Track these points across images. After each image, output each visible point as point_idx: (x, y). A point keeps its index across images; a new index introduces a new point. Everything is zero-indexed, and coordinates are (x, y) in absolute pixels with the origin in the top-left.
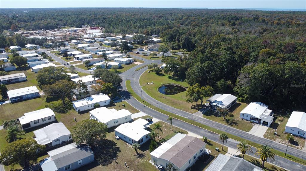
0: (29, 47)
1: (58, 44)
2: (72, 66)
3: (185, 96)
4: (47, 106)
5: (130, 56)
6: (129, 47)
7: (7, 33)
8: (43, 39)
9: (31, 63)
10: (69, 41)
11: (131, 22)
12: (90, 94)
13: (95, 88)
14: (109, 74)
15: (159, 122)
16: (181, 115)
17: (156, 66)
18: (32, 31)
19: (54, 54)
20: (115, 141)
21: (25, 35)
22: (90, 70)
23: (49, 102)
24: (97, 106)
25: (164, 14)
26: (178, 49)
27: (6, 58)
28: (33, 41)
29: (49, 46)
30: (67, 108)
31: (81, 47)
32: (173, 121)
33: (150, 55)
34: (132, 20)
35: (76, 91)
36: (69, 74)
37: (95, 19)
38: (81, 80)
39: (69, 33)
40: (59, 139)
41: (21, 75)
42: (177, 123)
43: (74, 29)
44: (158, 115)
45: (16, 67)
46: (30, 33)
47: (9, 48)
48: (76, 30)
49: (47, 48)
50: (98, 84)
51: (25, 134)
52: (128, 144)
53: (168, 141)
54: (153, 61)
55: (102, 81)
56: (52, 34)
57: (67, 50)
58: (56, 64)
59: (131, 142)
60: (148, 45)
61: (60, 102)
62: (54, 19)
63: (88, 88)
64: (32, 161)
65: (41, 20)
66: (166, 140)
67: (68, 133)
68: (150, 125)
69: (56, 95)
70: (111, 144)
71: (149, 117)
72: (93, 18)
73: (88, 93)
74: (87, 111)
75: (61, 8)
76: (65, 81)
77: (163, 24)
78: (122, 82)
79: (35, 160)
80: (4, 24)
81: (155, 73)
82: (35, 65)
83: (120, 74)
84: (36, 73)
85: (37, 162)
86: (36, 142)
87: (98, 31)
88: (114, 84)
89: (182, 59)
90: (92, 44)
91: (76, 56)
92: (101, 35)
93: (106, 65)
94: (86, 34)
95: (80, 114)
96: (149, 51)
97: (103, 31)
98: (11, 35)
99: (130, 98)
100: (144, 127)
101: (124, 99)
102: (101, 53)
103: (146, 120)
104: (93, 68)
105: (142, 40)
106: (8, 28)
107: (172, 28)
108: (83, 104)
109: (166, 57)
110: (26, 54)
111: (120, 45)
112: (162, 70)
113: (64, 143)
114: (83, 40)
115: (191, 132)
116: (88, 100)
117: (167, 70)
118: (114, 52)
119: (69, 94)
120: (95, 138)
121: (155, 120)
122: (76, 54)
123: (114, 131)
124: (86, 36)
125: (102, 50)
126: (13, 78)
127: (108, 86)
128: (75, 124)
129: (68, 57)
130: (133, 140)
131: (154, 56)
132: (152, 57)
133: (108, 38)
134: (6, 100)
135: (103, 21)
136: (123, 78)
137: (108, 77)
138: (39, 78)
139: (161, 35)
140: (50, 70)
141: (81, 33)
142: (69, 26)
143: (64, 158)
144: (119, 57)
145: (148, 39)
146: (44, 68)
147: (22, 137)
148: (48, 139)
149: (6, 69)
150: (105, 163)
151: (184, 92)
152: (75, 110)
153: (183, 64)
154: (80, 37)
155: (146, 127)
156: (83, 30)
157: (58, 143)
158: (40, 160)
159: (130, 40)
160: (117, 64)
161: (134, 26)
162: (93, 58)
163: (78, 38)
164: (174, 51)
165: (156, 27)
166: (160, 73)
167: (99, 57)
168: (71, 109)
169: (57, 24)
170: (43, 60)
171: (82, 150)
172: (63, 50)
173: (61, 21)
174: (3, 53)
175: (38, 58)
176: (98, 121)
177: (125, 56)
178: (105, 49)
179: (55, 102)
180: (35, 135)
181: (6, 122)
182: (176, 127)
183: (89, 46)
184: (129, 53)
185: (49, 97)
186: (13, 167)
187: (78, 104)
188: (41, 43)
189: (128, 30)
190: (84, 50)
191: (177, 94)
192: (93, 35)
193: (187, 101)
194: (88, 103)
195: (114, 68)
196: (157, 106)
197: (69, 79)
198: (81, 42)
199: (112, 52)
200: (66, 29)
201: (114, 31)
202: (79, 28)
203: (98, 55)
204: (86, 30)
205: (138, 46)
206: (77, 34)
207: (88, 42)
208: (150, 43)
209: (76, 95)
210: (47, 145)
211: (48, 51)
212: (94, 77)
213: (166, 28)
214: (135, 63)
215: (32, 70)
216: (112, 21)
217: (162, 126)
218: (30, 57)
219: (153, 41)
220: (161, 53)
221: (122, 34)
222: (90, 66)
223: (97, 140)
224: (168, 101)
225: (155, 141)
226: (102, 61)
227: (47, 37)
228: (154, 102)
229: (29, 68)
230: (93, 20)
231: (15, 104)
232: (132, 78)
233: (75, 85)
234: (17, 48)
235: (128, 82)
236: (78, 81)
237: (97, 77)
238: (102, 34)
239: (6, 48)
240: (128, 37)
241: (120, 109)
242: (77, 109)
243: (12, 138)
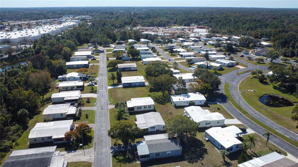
0: (143, 41)
1: (166, 41)
2: (175, 63)
3: (291, 111)
4: (149, 96)
5: (233, 58)
6: (233, 49)
7: (128, 28)
8: (155, 35)
9: (142, 56)
10: (176, 39)
11: (240, 23)
12: (188, 91)
13: (193, 87)
14: (209, 75)
15: (255, 134)
16: (282, 132)
17: (260, 72)
18: (147, 28)
19: (162, 49)
20: (204, 142)
21: (141, 30)
22: (191, 68)
23: (151, 92)
24: (192, 104)
25: (279, 15)
26: (291, 57)
27: (125, 49)
28: (147, 37)
29: (159, 42)
30: (165, 100)
31: (186, 45)
32: (270, 136)
33: (256, 60)
34: (241, 21)
35: (175, 86)
36: (172, 69)
37: (203, 19)
38: (182, 77)
39: (177, 31)
40: (154, 127)
41: (133, 65)
42: (276, 140)
43: (183, 27)
44: (254, 127)
45: (131, 57)
46: (145, 29)
47: (128, 41)
48: (184, 29)
49: (157, 43)
50: (196, 83)
51: (129, 115)
52: (216, 148)
53: (260, 158)
54: (258, 67)
55: (201, 80)
56: (163, 31)
57: (174, 47)
58: (162, 59)
59: (220, 147)
60: (255, 49)
61: (160, 93)
62: (166, 17)
63: (186, 86)
64: (131, 140)
65: (156, 17)
66: (258, 155)
67: (163, 123)
68: (243, 135)
69: (158, 87)
70: (200, 144)
71: (244, 126)
72: (201, 17)
73: (186, 90)
74: (183, 107)
75: (174, 7)
76: (168, 76)
77: (276, 27)
78: (220, 84)
79: (133, 140)
80: (127, 21)
81: (258, 80)
82: (145, 58)
83: (219, 75)
84: (145, 64)
85: (134, 142)
86: (136, 125)
87: (204, 30)
88: (212, 85)
89: (294, 68)
90: (197, 43)
91: (180, 54)
92: (207, 35)
93: (207, 65)
94: (193, 32)
95: (175, 108)
96: (256, 55)
97: (210, 31)
98: (131, 30)
99: (226, 102)
100: (237, 136)
101: (220, 102)
102: (204, 53)
103: (240, 128)
104: (194, 66)
105: (249, 43)
106: (128, 24)
107: (287, 32)
108: (180, 100)
109: (274, 64)
110: (140, 47)
111: (224, 46)
112: (267, 78)
113: (158, 131)
114: (189, 39)
115: (292, 154)
116: (185, 97)
117: (273, 79)
118: (217, 53)
119: (169, 88)
120: (185, 134)
121: (250, 131)
122: (181, 51)
123: (205, 132)
124: (192, 35)
125: (205, 50)
126: (127, 67)
127: (206, 86)
128: (170, 117)
129: (174, 54)
130: (222, 146)
131: (260, 62)
132: (257, 62)
133: (213, 38)
134: (120, 84)
135: (210, 21)
136: (222, 81)
137: (207, 77)
138: (146, 69)
139: (273, 39)
140: (156, 64)
141: (188, 31)
142: (179, 24)
143: (156, 145)
144: (221, 58)
145: (256, 43)
146: (152, 62)
147: (126, 118)
148: (146, 125)
149: (123, 59)
150: (191, 160)
151: (290, 107)
152: (172, 103)
153: (295, 75)
154: (187, 35)
155: (238, 136)
156: (190, 28)
157: (153, 130)
158: (136, 141)
159: (236, 42)
160: (218, 65)
161: (243, 27)
162: (195, 57)
163: (185, 36)
164: (285, 58)
165: (268, 30)
166: (264, 81)
167: (201, 56)
168: (168, 102)
169: (168, 22)
170: (152, 54)
171: (172, 142)
172: (170, 47)
173: (172, 19)
174: (123, 45)
175: (149, 52)
176: (191, 119)
177: (228, 58)
178: (208, 49)
179: (156, 93)
180: (136, 119)
181: (117, 103)
182: (273, 145)
183: (193, 45)
184: (232, 55)
185: (152, 88)
186: (116, 141)
187: (176, 99)
188: (152, 39)
189: (236, 31)
190: (189, 48)
191: (281, 108)
192: (199, 35)
193: (293, 118)
194: (184, 99)
195: (215, 69)
196: (255, 116)
197: (171, 74)
198: (187, 40)
199: (215, 52)
200: (175, 27)
201: (221, 31)
202: (188, 26)
203: (200, 54)
204: (193, 29)
205: (244, 49)
206: (185, 32)
207: (194, 41)
208: (258, 47)
209: (175, 90)
210: (144, 129)
211: (157, 47)
212: (193, 75)
213: (280, 32)
214: (237, 66)
215: (142, 62)
216: (220, 21)
217: (256, 140)
218: (142, 50)
219: (262, 44)
220: (269, 60)
221: (228, 35)
222: (192, 64)
223: (187, 137)
224: (268, 114)
225: (245, 153)
226: (203, 61)
227: (158, 34)
228: (252, 111)
229: (140, 59)
230: (201, 20)
231: (125, 89)
232: (232, 82)
233: (175, 81)
234: (134, 42)
235: (227, 85)
236: (179, 78)
237: (196, 76)
238: (208, 33)
239: (126, 41)
240: (234, 38)
241: (214, 112)
242: (173, 103)
243: (119, 117)
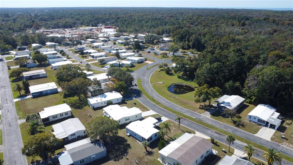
0: (49, 45)
1: (75, 42)
2: (88, 64)
3: (194, 96)
4: (64, 102)
5: (142, 55)
6: (141, 46)
7: (30, 31)
8: (62, 37)
9: (50, 60)
10: (85, 40)
11: (144, 22)
12: (104, 91)
13: (109, 86)
14: (122, 73)
15: (169, 121)
16: (189, 115)
17: (166, 65)
18: (52, 30)
19: (71, 52)
20: (126, 138)
21: (45, 33)
22: (104, 68)
23: (66, 98)
24: (110, 103)
25: (175, 13)
26: (188, 49)
27: (29, 55)
28: (52, 40)
29: (67, 45)
30: (83, 104)
31: (96, 46)
32: (181, 120)
33: (161, 54)
34: (144, 20)
35: (91, 88)
36: (85, 72)
37: (109, 19)
38: (96, 78)
39: (85, 32)
40: (75, 134)
41: (42, 71)
42: (186, 122)
43: (90, 28)
44: (167, 114)
45: (37, 63)
46: (50, 32)
47: (31, 45)
48: (92, 29)
49: (65, 46)
50: (111, 82)
51: (44, 127)
52: (138, 141)
53: (176, 140)
54: (164, 61)
55: (115, 79)
56: (70, 33)
57: (84, 48)
58: (73, 62)
59: (141, 140)
60: (159, 44)
61: (76, 98)
62: (72, 18)
63: (102, 86)
64: (50, 154)
65: (60, 19)
66: (174, 139)
67: (83, 128)
68: (159, 123)
69: (73, 91)
70: (122, 140)
71: (159, 115)
72: (107, 17)
73: (102, 90)
74: (101, 108)
75: (79, 8)
76: (81, 79)
77: (174, 24)
78: (133, 81)
79: (53, 152)
80: (28, 23)
81: (165, 72)
82: (54, 63)
83: (131, 72)
84: (55, 70)
85: (54, 154)
86: (54, 136)
87: (112, 30)
88: (126, 82)
89: (191, 59)
90: (106, 43)
91: (91, 55)
92: (115, 34)
93: (119, 64)
94: (101, 33)
95: (94, 111)
96: (160, 50)
97: (117, 30)
98: (33, 33)
99: (140, 96)
100: (154, 126)
101: (136, 97)
102: (114, 52)
103: (156, 118)
104: (107, 66)
105: (154, 40)
106: (30, 27)
107: (182, 28)
108: (97, 101)
109: (176, 56)
110: (46, 51)
111: (133, 44)
112: (172, 70)
113: (79, 137)
114: (98, 39)
115: (199, 132)
116: (102, 98)
117: (177, 70)
118: (127, 51)
119: (85, 91)
120: (107, 134)
121: (164, 119)
122: (92, 52)
123: (125, 128)
124: (101, 35)
125: (115, 49)
126: (34, 74)
127: (120, 84)
128: (90, 120)
129: (85, 55)
130: (142, 138)
131: (165, 56)
132: (162, 56)
133: (121, 37)
134: (28, 95)
135: (117, 20)
136: (135, 77)
137: (120, 76)
138: (57, 75)
139: (172, 35)
140: (68, 68)
141: (96, 32)
142: (86, 25)
143: (79, 152)
144: (131, 56)
145: (159, 39)
146: (62, 66)
147: (42, 131)
148: (65, 133)
149: (28, 66)
150: (117, 158)
151: (193, 92)
152: (90, 106)
153: (192, 64)
154: (96, 36)
155: (155, 126)
156: (98, 29)
157: (73, 137)
158: (57, 153)
159: (142, 40)
160: (129, 63)
161: (146, 26)
162: (107, 57)
163: (93, 36)
164: (184, 51)
165: (167, 27)
166: (170, 72)
167: (112, 55)
168: (86, 105)
169: (75, 23)
170: (61, 58)
171: (95, 145)
172: (80, 48)
173: (78, 20)
174: (26, 50)
175: (57, 55)
176: (111, 118)
177: (137, 55)
178: (118, 48)
179: (71, 98)
180: (53, 129)
181: (28, 116)
182: (184, 127)
183: (103, 45)
184: (140, 52)
185: (66, 93)
186: (33, 158)
187: (93, 101)
188: (59, 41)
189: (141, 30)
190: (99, 48)
191: (186, 94)
192: (108, 35)
193: (195, 101)
194: (101, 100)
195: (127, 67)
196: (167, 105)
197: (85, 76)
198: (96, 41)
199: (124, 51)
200: (83, 28)
201: (127, 30)
202: (95, 27)
203: (111, 53)
204: (101, 29)
205: (150, 45)
206: (93, 33)
207: (103, 41)
208: (161, 42)
209: (91, 92)
210: (64, 139)
211: (66, 49)
212: (107, 75)
213: (177, 28)
214: (146, 62)
215: (51, 67)
216: (125, 20)
217: (170, 125)
218: (50, 54)
219: (164, 40)
220: (171, 53)
221: (134, 33)
222: (104, 64)
223: (110, 136)
224: (177, 101)
225: (163, 139)
226: (115, 60)
227: (65, 36)
228: (163, 100)
229: (49, 65)
230: (108, 20)
231: (35, 99)
232: (143, 77)
233: (89, 83)
234: (38, 46)
235: (139, 80)
236: (93, 79)
237: (110, 75)
238: (116, 33)
239: (29, 46)
240: (140, 36)
241: (131, 107)
242: (91, 105)
243: (33, 131)
